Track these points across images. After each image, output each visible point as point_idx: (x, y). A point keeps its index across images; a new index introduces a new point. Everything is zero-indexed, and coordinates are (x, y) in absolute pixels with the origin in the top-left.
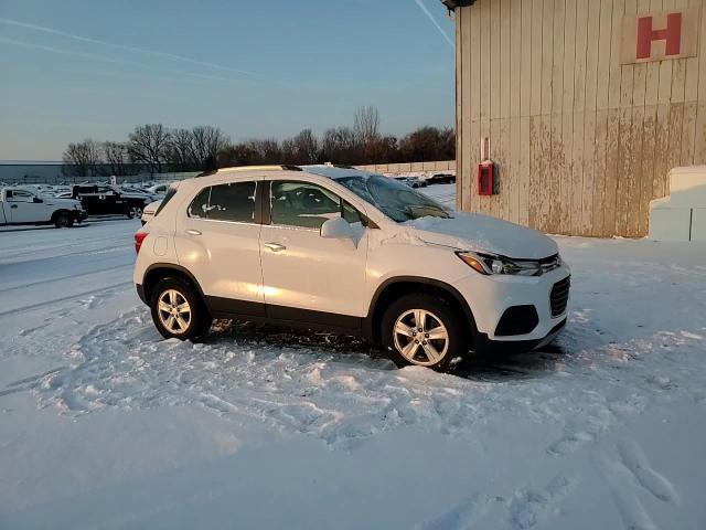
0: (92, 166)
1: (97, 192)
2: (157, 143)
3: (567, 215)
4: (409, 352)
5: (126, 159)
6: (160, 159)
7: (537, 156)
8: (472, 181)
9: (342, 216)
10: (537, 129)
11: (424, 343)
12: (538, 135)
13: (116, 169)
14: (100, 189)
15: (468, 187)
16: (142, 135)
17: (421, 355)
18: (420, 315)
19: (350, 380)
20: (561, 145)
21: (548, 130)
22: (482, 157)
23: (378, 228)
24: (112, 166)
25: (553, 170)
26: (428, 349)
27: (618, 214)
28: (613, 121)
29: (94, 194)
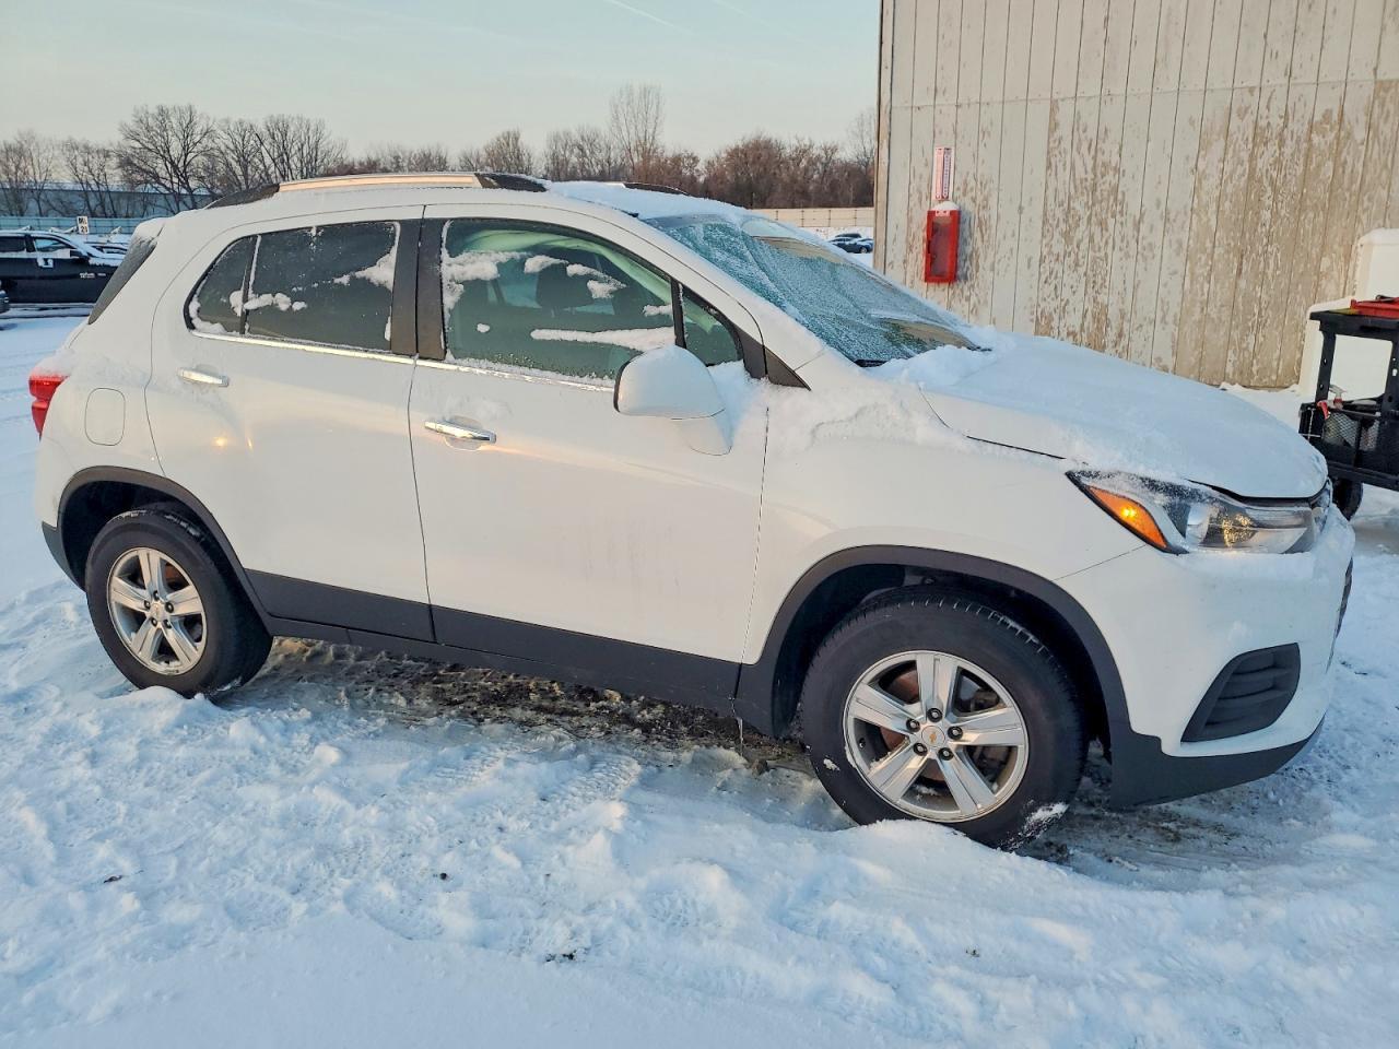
0: (38, 192)
1: (31, 249)
2: (186, 150)
3: (1120, 335)
4: (891, 776)
5: (115, 180)
6: (193, 183)
7: (1061, 196)
8: (910, 248)
9: (681, 342)
10: (1064, 131)
11: (944, 754)
12: (1066, 144)
13: (93, 203)
14: (40, 244)
15: (898, 263)
16: (148, 129)
17: (931, 785)
18: (937, 673)
19: (713, 879)
20: (1117, 170)
21: (1092, 133)
22: (936, 192)
23: (803, 385)
24: (85, 194)
25: (1096, 230)
26: (957, 774)
27: (1236, 335)
28: (1241, 116)
29: (24, 255)
